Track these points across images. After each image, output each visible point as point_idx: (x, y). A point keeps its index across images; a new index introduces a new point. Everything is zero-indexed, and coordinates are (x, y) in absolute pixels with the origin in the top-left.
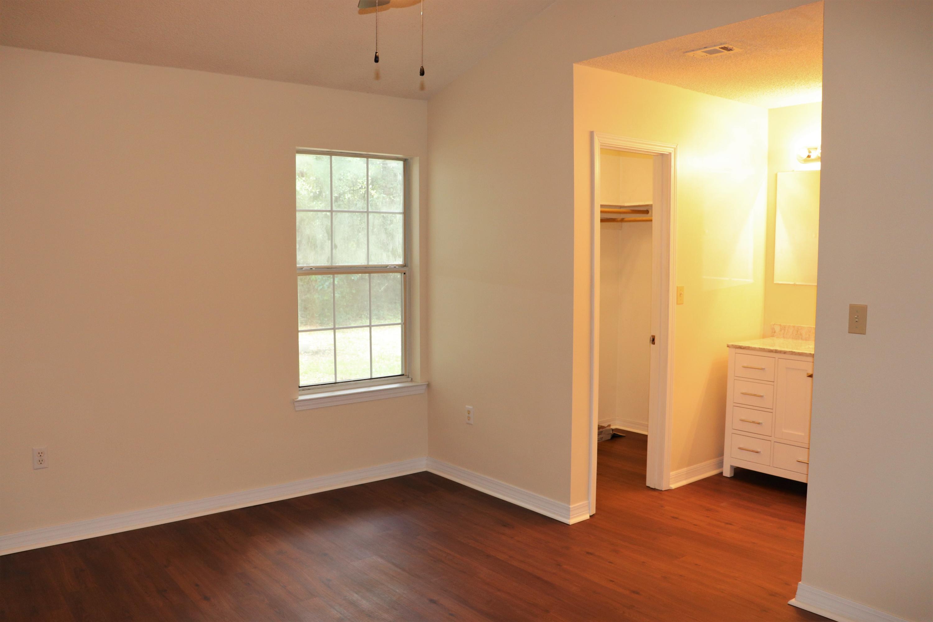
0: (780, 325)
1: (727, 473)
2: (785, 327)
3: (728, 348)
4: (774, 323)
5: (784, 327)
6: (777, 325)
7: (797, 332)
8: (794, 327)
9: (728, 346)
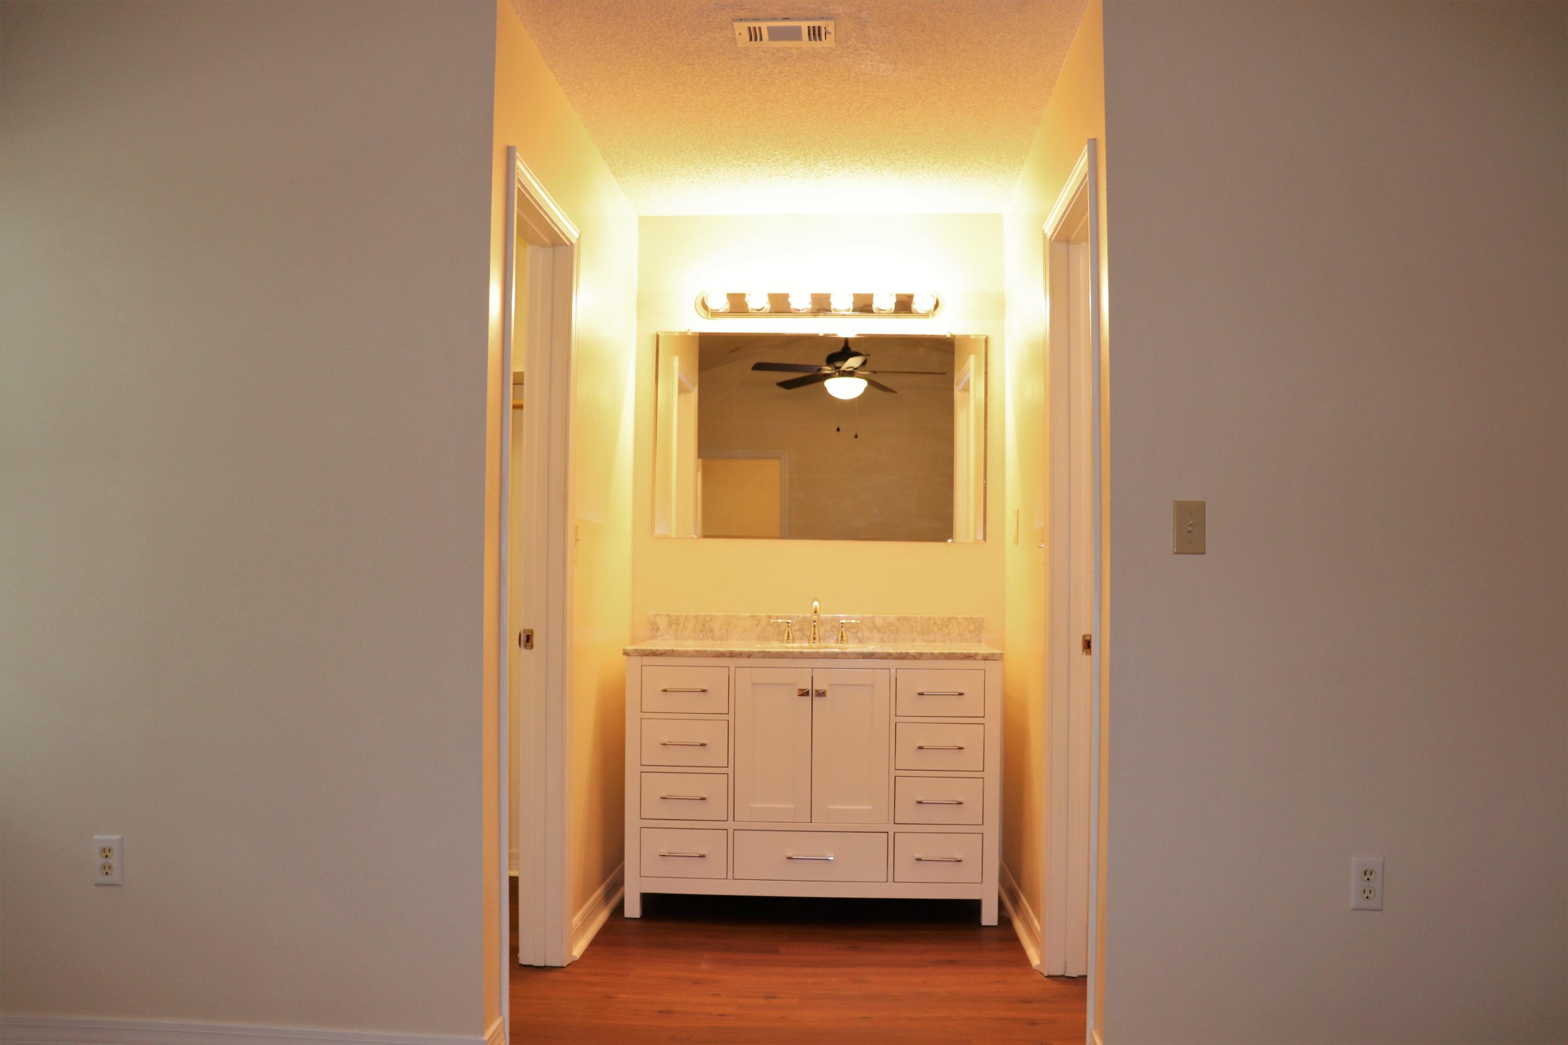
0: (668, 615)
1: (633, 909)
2: (678, 619)
3: (625, 656)
4: (654, 613)
5: (676, 619)
6: (661, 615)
7: (704, 625)
8: (696, 617)
9: (626, 653)
